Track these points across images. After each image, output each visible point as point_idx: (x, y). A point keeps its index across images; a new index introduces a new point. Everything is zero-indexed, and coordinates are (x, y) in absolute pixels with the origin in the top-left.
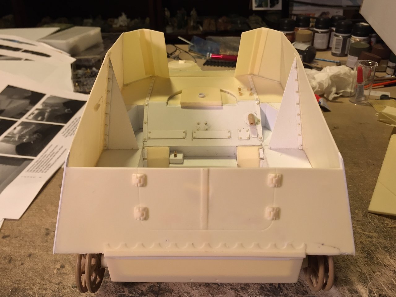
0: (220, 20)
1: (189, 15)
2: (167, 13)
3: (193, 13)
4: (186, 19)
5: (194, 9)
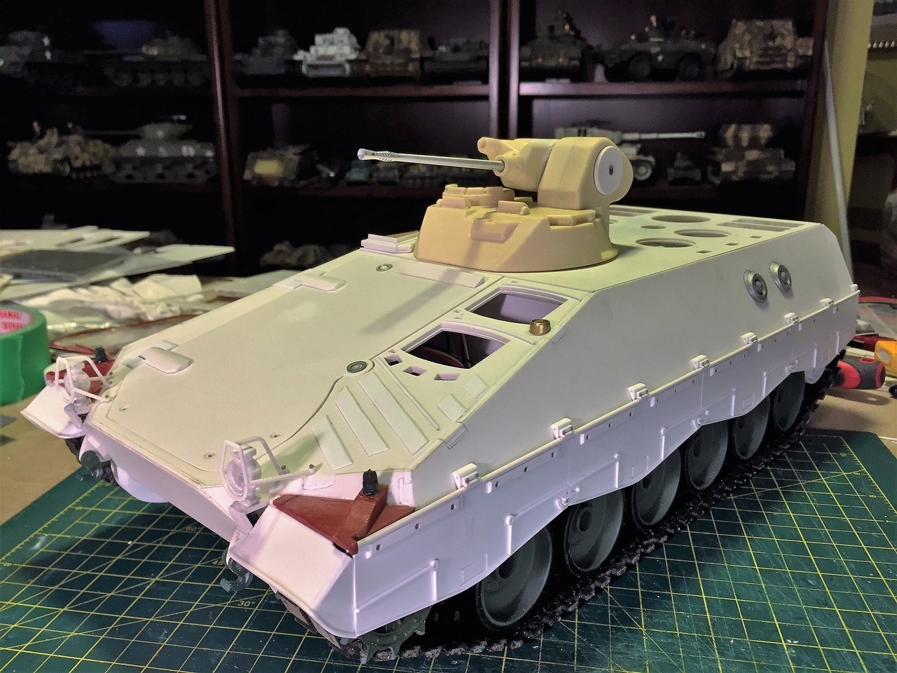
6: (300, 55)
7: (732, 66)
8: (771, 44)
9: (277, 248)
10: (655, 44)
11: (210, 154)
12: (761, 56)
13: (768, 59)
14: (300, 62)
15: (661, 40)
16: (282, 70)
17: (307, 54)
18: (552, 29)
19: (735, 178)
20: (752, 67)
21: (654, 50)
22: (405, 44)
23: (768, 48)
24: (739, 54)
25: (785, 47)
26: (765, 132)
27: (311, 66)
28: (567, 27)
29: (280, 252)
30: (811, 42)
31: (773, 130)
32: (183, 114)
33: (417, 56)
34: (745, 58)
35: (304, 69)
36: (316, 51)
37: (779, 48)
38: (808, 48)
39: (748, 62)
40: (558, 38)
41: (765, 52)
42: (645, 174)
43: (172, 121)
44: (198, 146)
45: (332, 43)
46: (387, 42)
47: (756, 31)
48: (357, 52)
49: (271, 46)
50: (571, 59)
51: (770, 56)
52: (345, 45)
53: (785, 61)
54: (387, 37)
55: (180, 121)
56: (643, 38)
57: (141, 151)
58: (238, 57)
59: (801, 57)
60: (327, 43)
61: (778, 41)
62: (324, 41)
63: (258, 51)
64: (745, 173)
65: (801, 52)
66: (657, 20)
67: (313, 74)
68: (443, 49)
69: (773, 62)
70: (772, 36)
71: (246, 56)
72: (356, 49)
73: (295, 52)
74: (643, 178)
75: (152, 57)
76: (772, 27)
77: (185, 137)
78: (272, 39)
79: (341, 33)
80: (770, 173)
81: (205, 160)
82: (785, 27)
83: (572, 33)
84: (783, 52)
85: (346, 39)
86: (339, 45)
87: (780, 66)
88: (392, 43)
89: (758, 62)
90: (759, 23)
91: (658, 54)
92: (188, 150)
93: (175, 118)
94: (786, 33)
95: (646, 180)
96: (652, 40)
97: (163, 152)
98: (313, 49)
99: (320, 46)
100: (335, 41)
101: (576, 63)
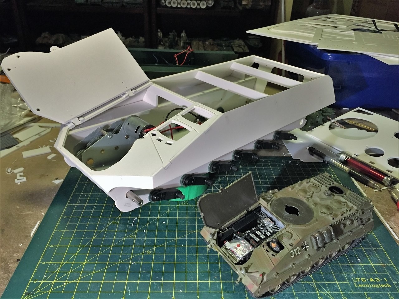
0: (207, 43)
1: (179, 36)
2: (160, 34)
3: (183, 34)
4: (176, 40)
5: (184, 32)
9: (43, 35)
19: (248, 8)
29: (45, 37)
42: (211, 4)
64: (252, 6)
74: (210, 6)
80: (261, 6)
95: (211, 7)
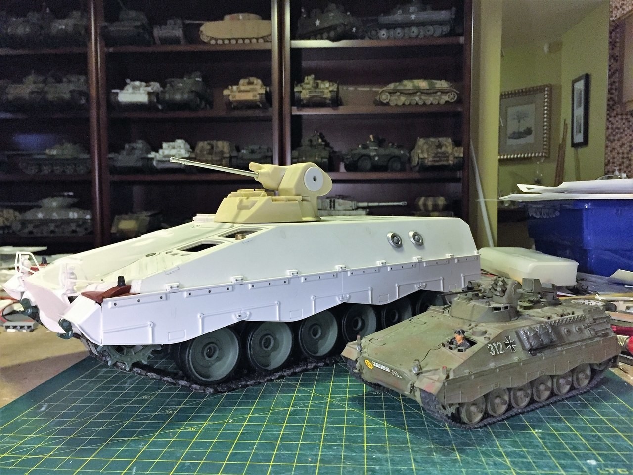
6: (152, 155)
7: (418, 163)
8: (439, 150)
10: (373, 150)
11: (88, 217)
12: (434, 157)
13: (438, 159)
14: (152, 159)
15: (377, 148)
16: (140, 164)
17: (157, 154)
18: (311, 141)
20: (430, 164)
21: (372, 154)
22: (220, 149)
23: (438, 153)
24: (421, 156)
25: (447, 153)
26: (441, 201)
27: (159, 161)
28: (320, 140)
30: (462, 150)
31: (446, 200)
32: (70, 192)
33: (228, 155)
34: (425, 158)
35: (155, 163)
36: (163, 153)
37: (443, 153)
38: (460, 153)
39: (426, 160)
40: (315, 146)
41: (436, 156)
43: (64, 196)
44: (81, 212)
45: (174, 148)
46: (209, 147)
47: (430, 143)
48: (190, 153)
49: (133, 149)
50: (322, 158)
51: (439, 157)
52: (182, 149)
53: (447, 160)
54: (209, 144)
55: (69, 196)
56: (365, 147)
57: (40, 216)
58: (110, 156)
59: (457, 158)
60: (170, 147)
61: (443, 149)
62: (169, 147)
63: (125, 153)
65: (456, 155)
66: (374, 137)
67: (161, 166)
68: (244, 152)
69: (441, 161)
70: (440, 146)
71: (116, 155)
72: (189, 152)
73: (150, 153)
75: (53, 156)
76: (438, 141)
77: (72, 206)
78: (134, 145)
79: (180, 142)
81: (85, 221)
82: (447, 142)
83: (323, 143)
84: (447, 155)
85: (182, 146)
86: (178, 150)
87: (445, 163)
88: (212, 148)
89: (432, 161)
90: (432, 139)
91: (375, 156)
92: (73, 215)
93: (66, 194)
94: (447, 145)
96: (371, 148)
97: (55, 216)
98: (161, 151)
99: (165, 149)
100: (176, 147)
101: (326, 160)
